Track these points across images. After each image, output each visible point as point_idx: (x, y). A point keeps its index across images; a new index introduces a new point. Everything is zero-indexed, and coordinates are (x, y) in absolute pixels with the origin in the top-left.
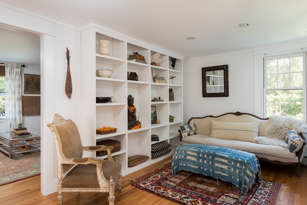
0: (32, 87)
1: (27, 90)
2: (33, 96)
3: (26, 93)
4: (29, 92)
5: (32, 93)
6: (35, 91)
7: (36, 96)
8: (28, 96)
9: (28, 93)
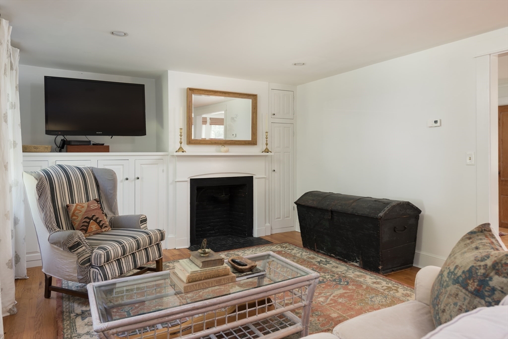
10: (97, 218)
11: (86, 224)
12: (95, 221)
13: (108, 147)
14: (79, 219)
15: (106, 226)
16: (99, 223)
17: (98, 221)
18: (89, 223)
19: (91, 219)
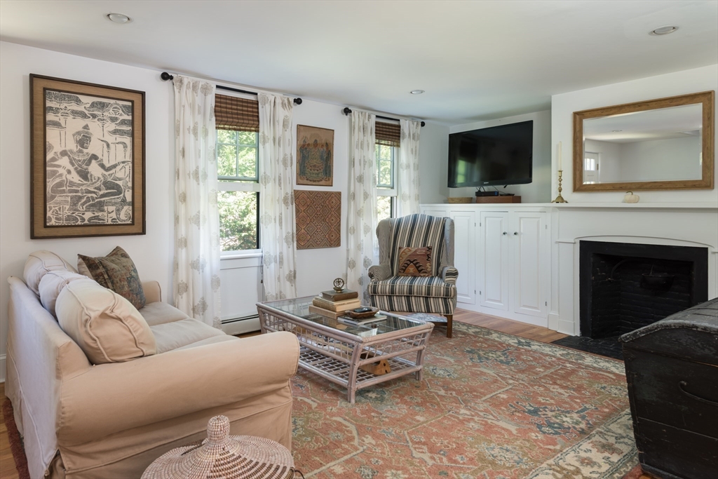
0: (315, 166)
1: (304, 173)
2: (318, 193)
3: (301, 181)
4: (307, 180)
5: (314, 181)
6: (320, 175)
7: (324, 192)
8: (306, 191)
9: (305, 182)
10: (418, 263)
11: (406, 265)
12: (415, 265)
13: (520, 197)
14: (404, 260)
15: (426, 272)
16: (417, 268)
17: (417, 265)
18: (408, 265)
19: (411, 262)
